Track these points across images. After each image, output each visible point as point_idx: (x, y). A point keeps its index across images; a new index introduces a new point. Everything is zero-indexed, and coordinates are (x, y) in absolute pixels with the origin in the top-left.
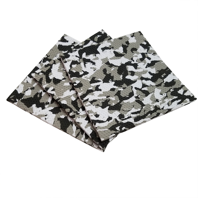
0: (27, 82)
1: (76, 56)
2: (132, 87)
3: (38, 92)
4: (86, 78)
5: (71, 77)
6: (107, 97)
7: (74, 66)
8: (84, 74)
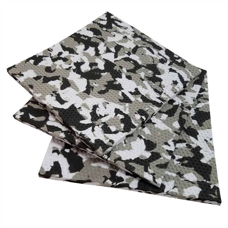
0: (175, 187)
1: (93, 130)
2: (115, 61)
3: (180, 164)
4: (126, 109)
5: (134, 127)
6: (143, 80)
7: (113, 129)
8: (121, 113)
